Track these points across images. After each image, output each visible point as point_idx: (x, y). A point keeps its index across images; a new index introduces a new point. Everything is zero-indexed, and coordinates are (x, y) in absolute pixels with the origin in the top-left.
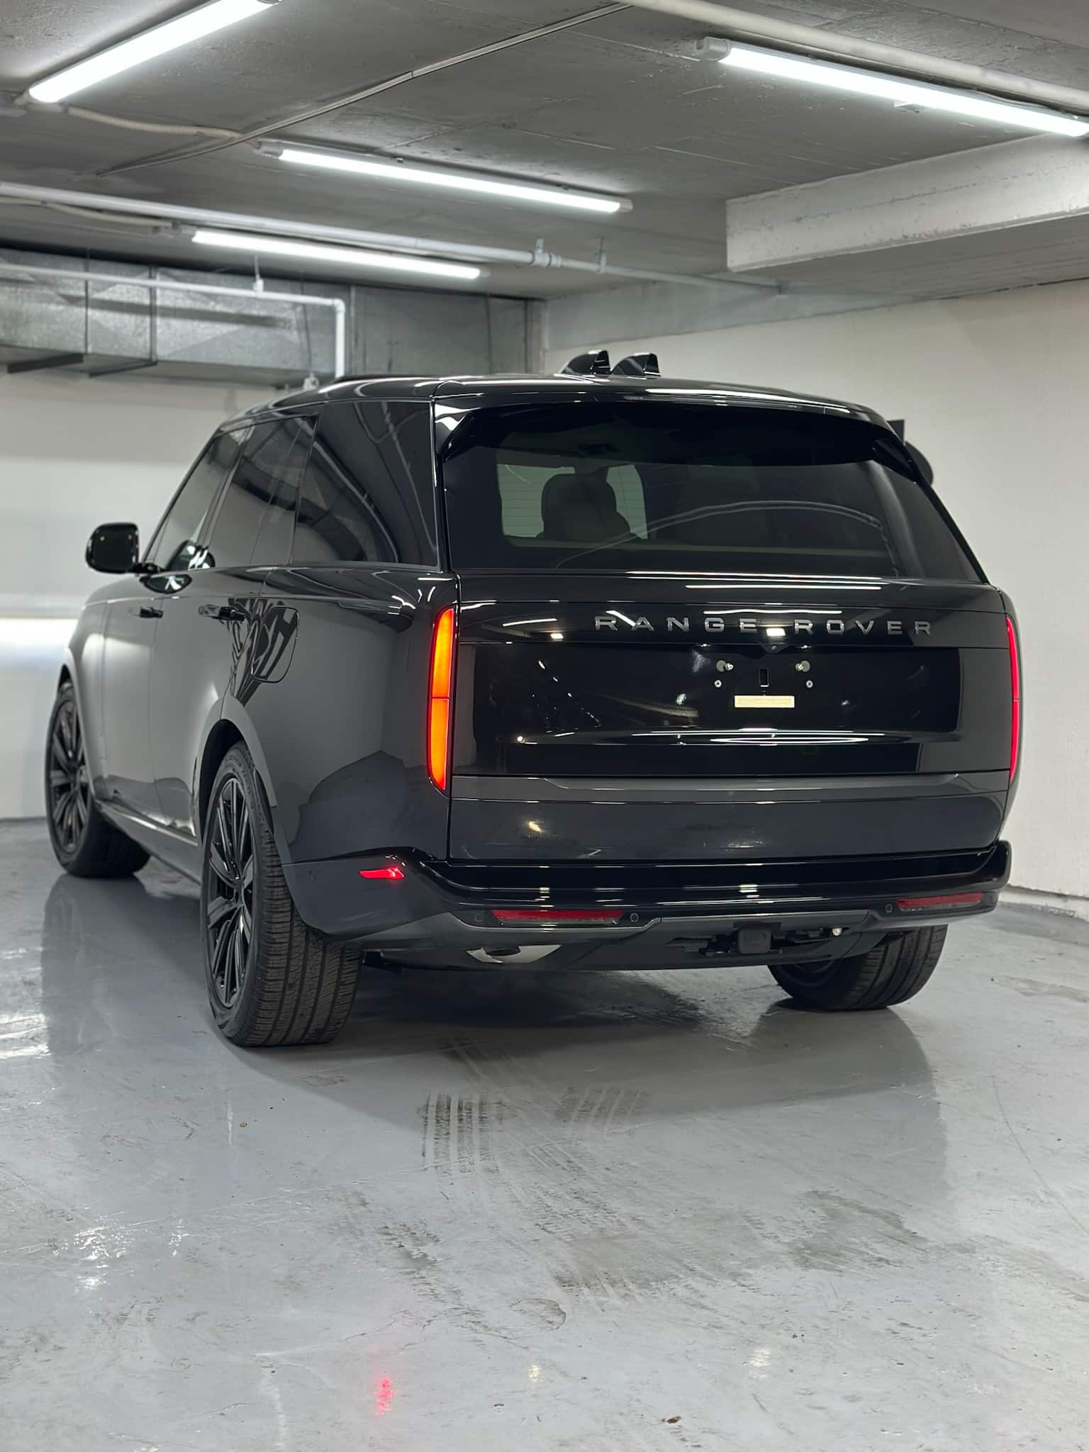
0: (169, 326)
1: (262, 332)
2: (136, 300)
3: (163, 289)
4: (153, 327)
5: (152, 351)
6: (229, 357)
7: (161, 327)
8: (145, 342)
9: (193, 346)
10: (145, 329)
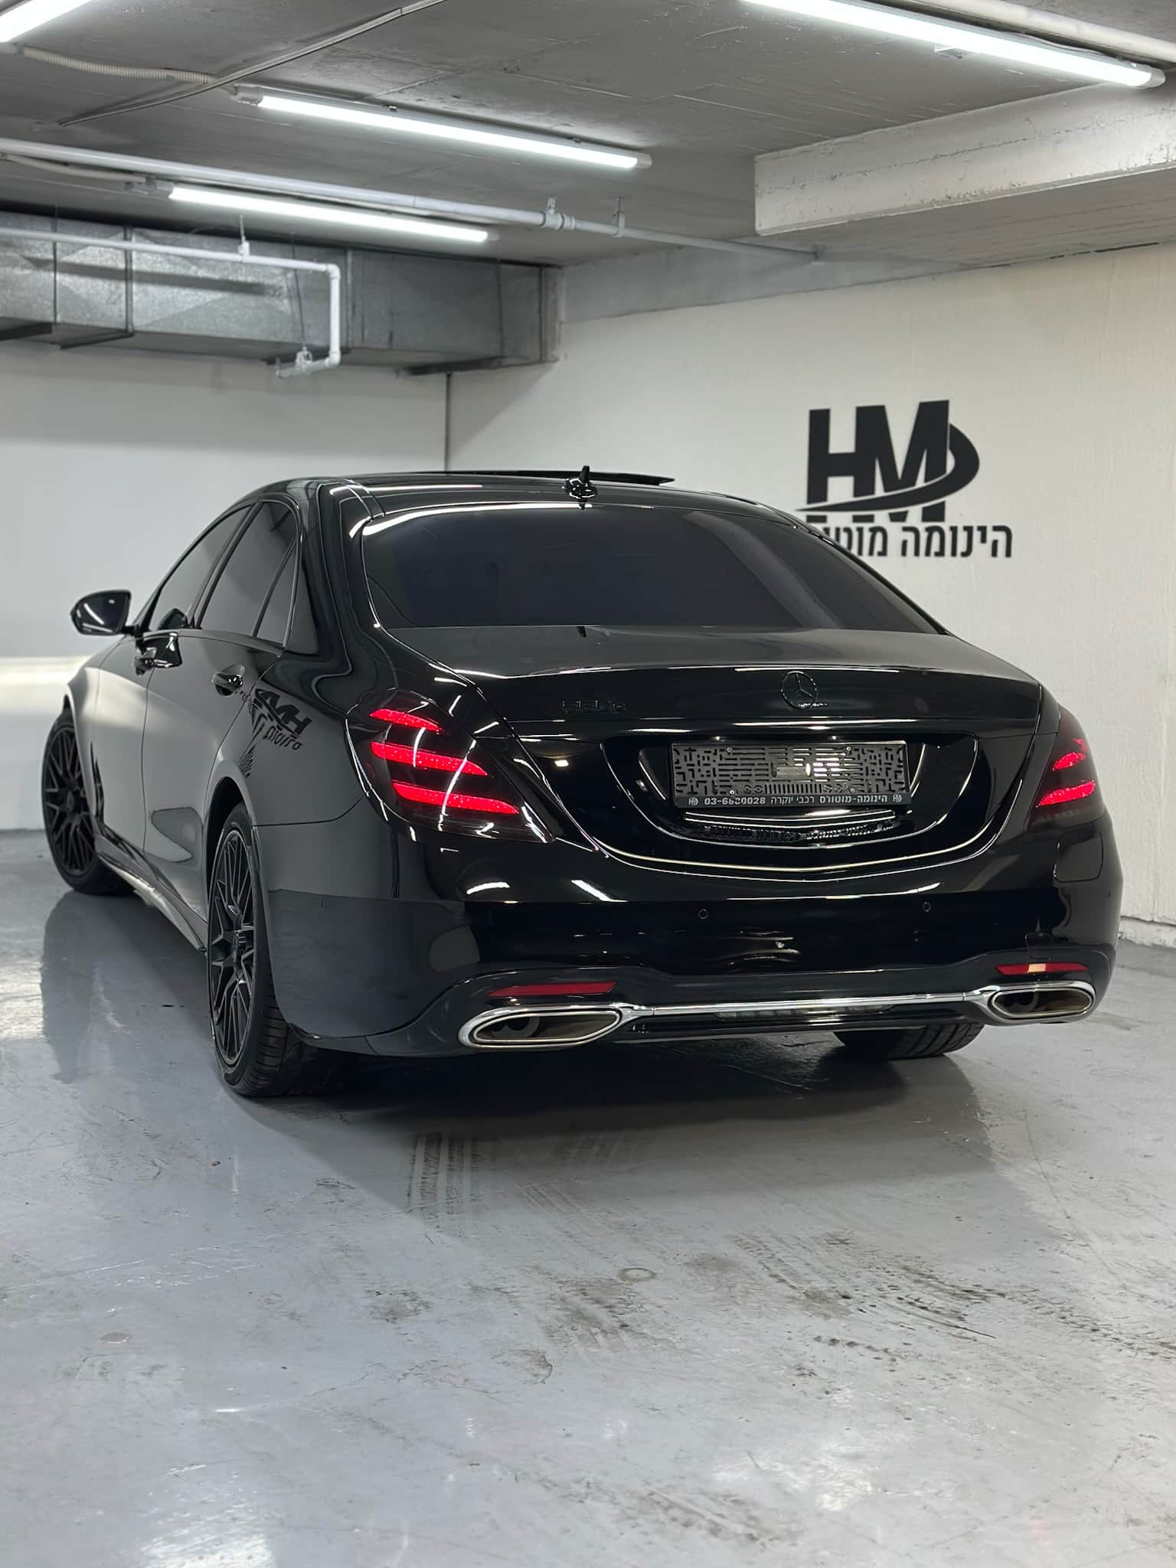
0: (146, 294)
1: (250, 301)
2: (110, 264)
3: (140, 251)
4: (129, 294)
5: (128, 321)
6: (213, 328)
7: (137, 294)
8: (120, 311)
9: (174, 316)
10: (120, 296)
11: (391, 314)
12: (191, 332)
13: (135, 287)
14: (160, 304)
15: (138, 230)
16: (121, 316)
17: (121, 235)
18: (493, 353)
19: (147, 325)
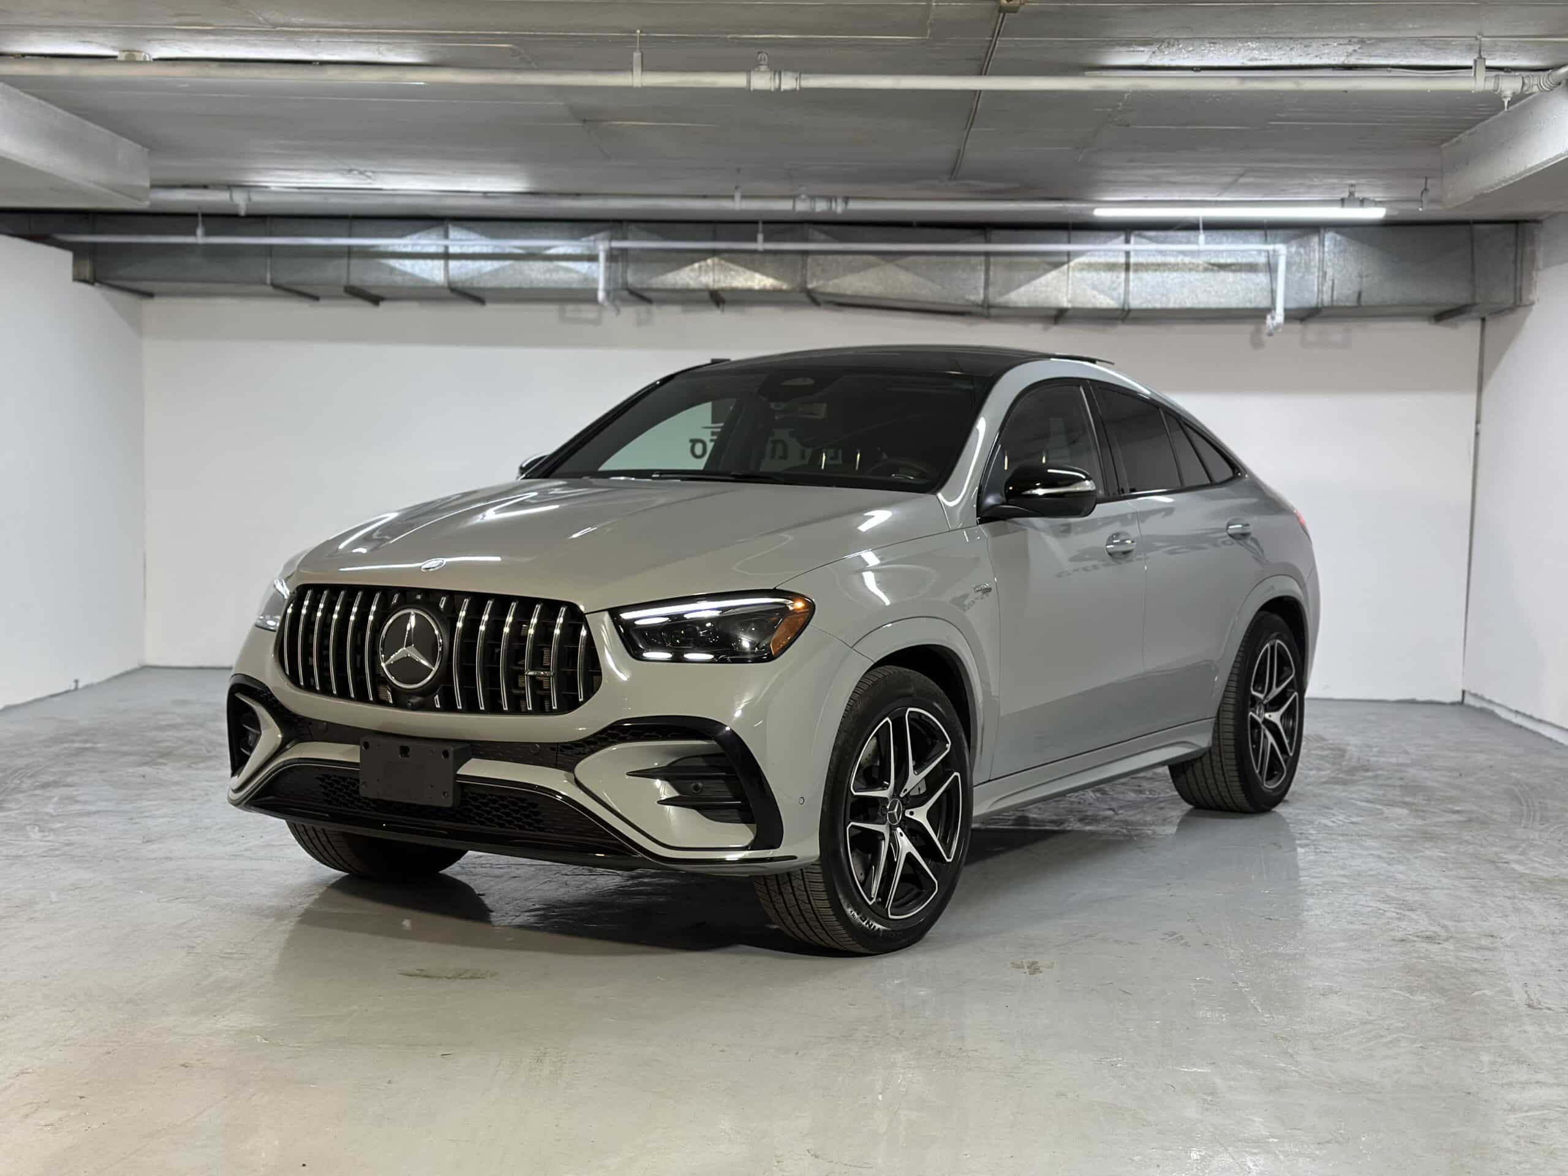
0: (1141, 279)
1: (1230, 276)
2: (1112, 260)
3: (1136, 251)
4: (1127, 281)
5: (1126, 301)
6: (1196, 301)
7: (1133, 281)
8: (1119, 294)
9: (1163, 295)
10: (1119, 284)
11: (1361, 276)
12: (1177, 306)
13: (1132, 275)
14: (1152, 287)
15: (1137, 232)
16: (1119, 298)
17: (1122, 238)
18: (1463, 302)
19: (1142, 303)
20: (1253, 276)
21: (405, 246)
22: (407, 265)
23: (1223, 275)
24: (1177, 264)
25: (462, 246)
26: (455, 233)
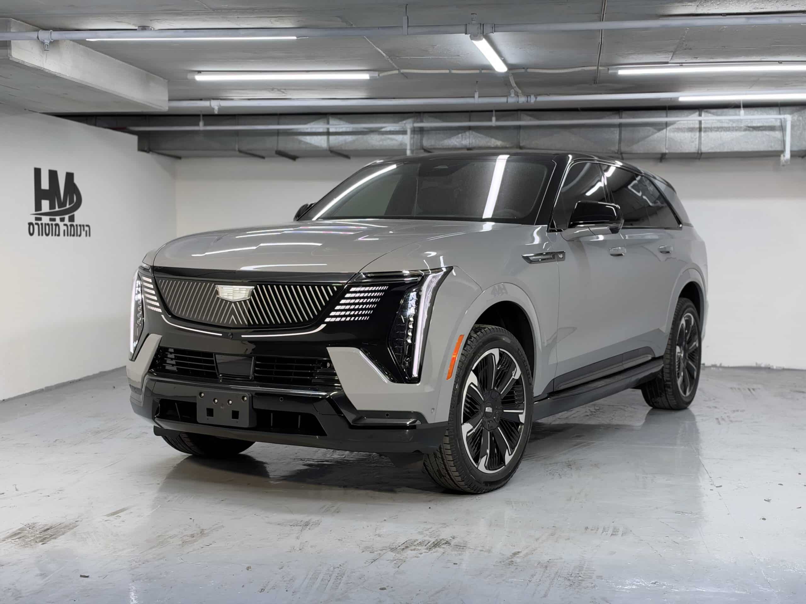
0: (708, 136)
1: (759, 133)
2: (692, 126)
3: (704, 120)
4: (700, 137)
5: (699, 148)
6: (740, 148)
7: (704, 136)
8: (696, 145)
9: (720, 144)
10: (696, 139)
12: (729, 150)
13: (703, 134)
14: (715, 139)
15: (705, 110)
16: (695, 147)
17: (697, 113)
19: (709, 149)
20: (772, 133)
21: (307, 129)
22: (308, 139)
23: (755, 133)
24: (729, 127)
25: (336, 128)
26: (333, 121)
